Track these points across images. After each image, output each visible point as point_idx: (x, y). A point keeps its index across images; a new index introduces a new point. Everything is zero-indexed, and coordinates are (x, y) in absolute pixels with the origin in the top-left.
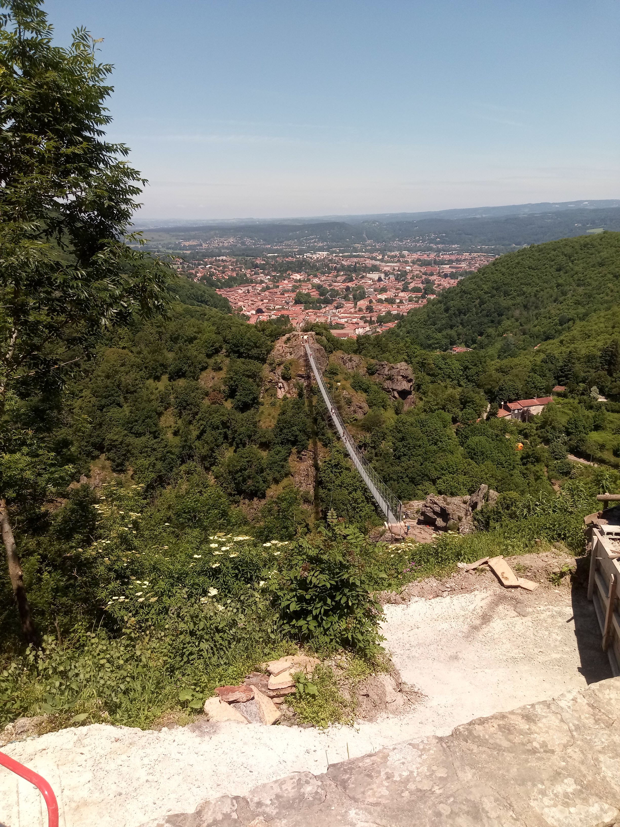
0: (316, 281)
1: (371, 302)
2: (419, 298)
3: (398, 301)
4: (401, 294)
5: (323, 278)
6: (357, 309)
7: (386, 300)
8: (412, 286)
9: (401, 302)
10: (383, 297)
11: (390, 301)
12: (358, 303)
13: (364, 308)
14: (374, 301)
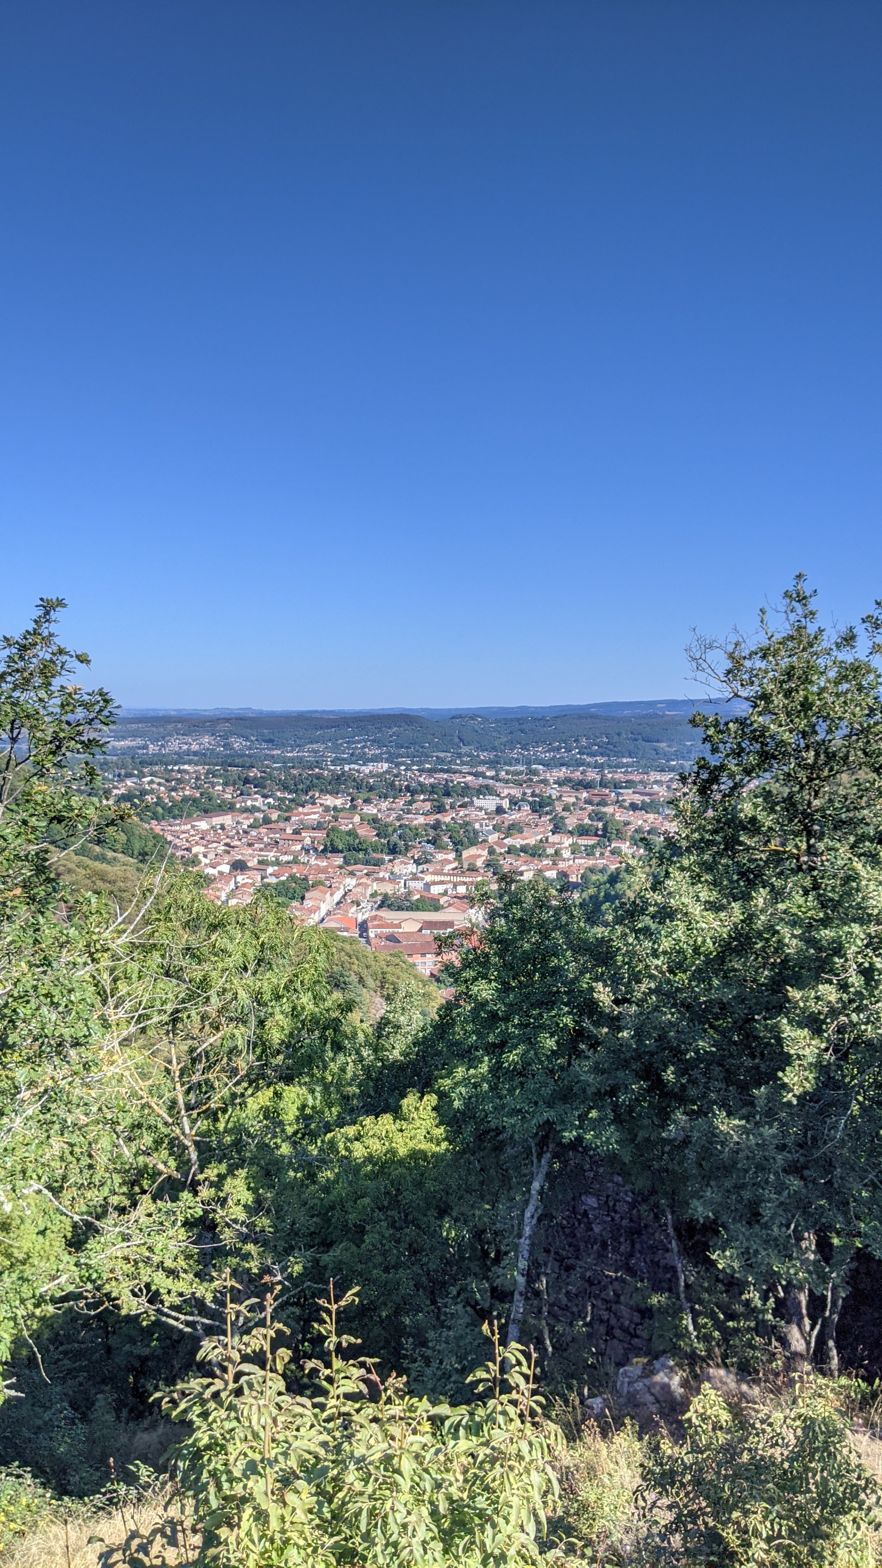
0: (370, 810)
1: (491, 852)
2: (593, 847)
3: (550, 851)
4: (555, 839)
5: (384, 805)
6: (466, 866)
7: (524, 849)
8: (571, 822)
9: (557, 853)
10: (517, 841)
11: (534, 852)
12: (465, 854)
13: (479, 863)
14: (498, 850)
